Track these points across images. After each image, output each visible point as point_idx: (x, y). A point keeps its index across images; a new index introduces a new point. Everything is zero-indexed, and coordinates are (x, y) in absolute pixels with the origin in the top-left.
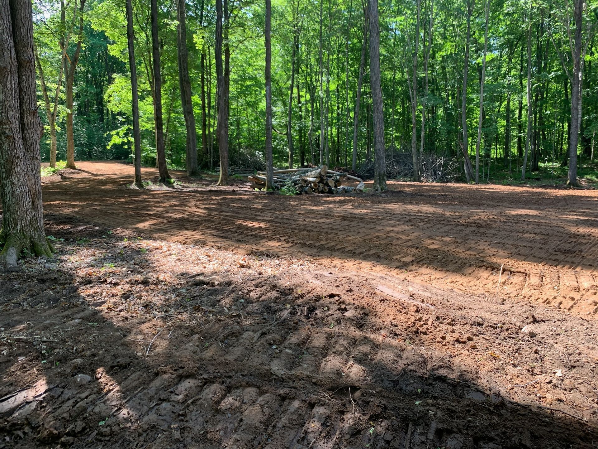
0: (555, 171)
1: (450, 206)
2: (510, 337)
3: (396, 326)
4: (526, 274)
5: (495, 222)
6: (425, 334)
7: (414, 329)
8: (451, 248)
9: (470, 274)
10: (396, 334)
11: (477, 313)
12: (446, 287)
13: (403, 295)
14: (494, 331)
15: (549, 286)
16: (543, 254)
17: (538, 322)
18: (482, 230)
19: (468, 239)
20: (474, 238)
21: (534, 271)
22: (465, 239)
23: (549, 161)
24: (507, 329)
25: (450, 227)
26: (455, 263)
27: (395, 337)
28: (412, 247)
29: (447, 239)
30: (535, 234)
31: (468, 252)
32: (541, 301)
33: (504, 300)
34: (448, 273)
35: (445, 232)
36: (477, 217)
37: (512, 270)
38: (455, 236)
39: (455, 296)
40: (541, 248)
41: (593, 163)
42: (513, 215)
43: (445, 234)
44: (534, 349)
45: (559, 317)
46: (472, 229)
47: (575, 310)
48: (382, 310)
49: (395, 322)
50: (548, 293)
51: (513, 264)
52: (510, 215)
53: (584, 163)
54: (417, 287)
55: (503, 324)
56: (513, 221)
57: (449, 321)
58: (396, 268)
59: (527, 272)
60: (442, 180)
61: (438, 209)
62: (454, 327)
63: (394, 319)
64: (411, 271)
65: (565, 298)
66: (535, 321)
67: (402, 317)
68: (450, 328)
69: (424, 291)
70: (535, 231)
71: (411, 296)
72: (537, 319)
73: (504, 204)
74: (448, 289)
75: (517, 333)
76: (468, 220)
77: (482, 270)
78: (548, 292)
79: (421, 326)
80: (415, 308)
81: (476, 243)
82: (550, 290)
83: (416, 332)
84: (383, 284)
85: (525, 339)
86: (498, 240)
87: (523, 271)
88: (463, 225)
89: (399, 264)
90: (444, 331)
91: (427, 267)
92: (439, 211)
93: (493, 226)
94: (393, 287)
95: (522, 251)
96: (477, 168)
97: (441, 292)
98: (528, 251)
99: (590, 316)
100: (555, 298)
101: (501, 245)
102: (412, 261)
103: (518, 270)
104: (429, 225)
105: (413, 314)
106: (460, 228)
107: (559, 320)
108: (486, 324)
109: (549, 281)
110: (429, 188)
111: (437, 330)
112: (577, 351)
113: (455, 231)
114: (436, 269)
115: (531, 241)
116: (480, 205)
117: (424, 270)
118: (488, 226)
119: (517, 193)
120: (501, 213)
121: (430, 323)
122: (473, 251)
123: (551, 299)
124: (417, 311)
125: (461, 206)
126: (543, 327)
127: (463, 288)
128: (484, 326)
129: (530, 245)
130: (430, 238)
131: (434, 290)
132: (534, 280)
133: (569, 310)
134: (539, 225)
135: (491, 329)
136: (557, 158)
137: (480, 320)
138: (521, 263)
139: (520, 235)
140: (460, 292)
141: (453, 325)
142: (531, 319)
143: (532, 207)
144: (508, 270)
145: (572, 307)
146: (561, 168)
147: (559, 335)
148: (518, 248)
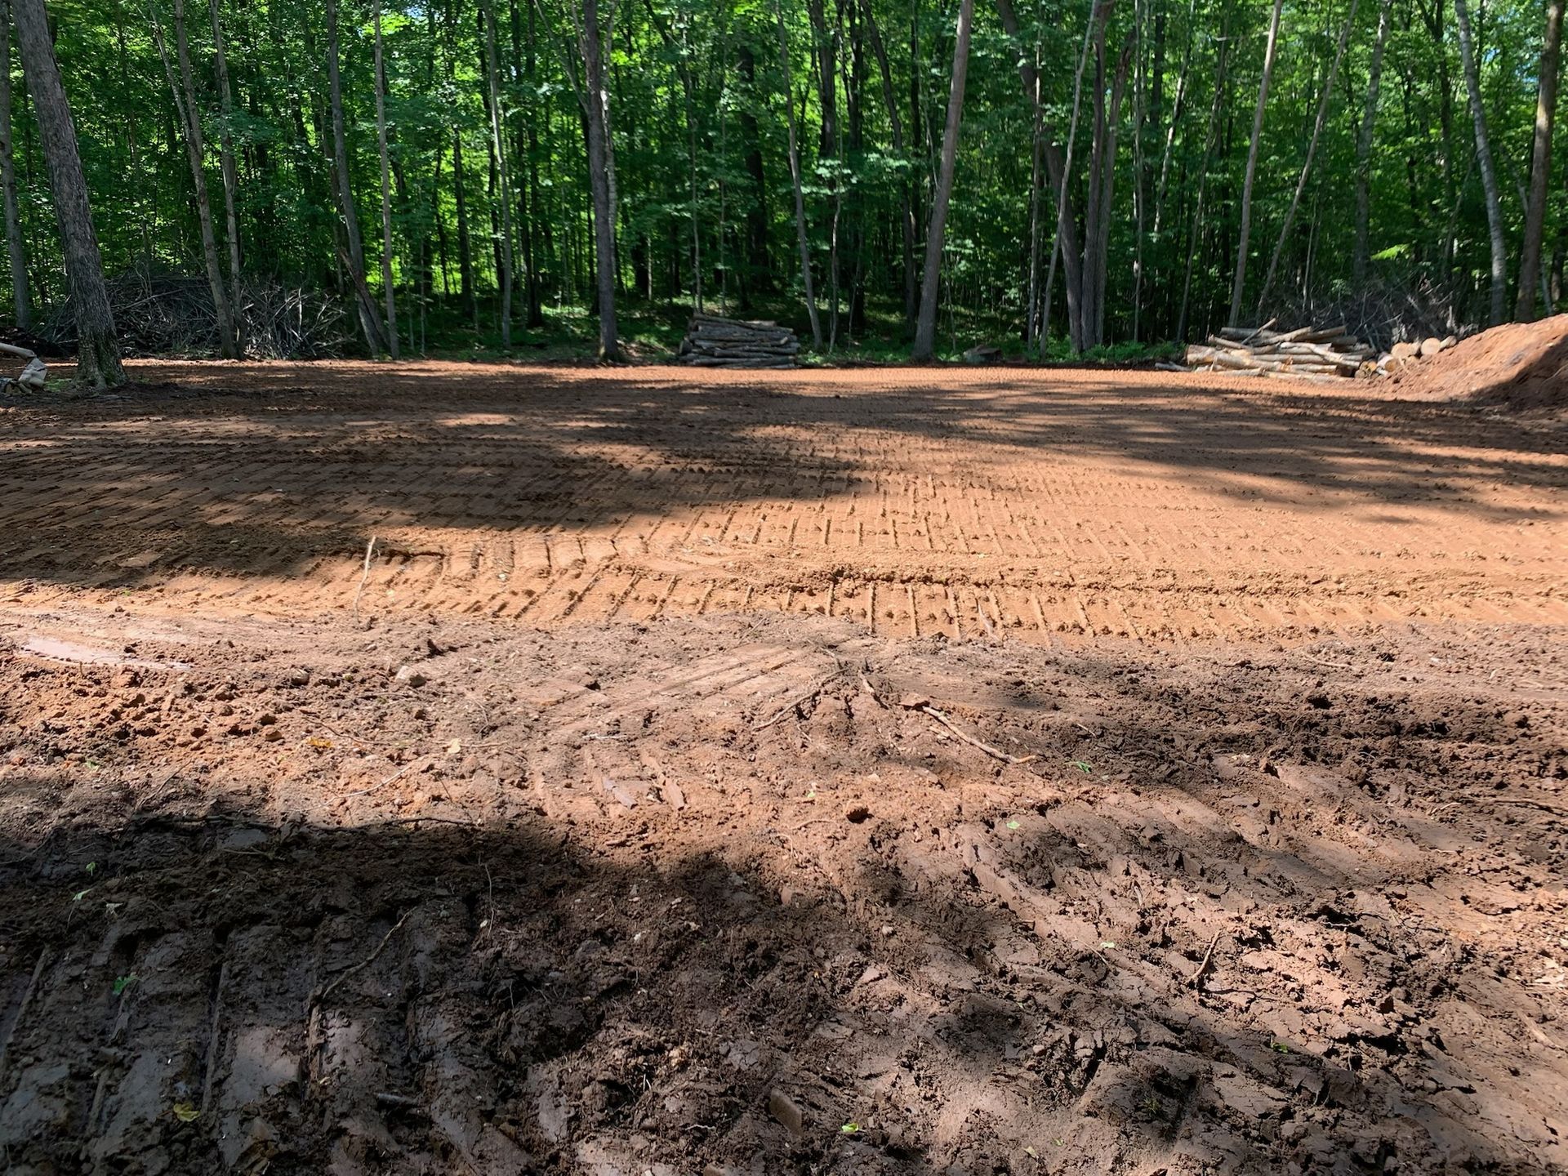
0: (578, 326)
1: (300, 417)
2: (367, 698)
3: (60, 731)
4: (443, 556)
5: (399, 446)
6: (150, 732)
7: (116, 727)
8: (270, 518)
9: (308, 574)
10: (58, 752)
11: (300, 659)
12: (234, 613)
13: (105, 653)
14: (331, 692)
15: (490, 574)
16: (490, 509)
17: (441, 653)
18: (362, 468)
19: (321, 493)
20: (338, 488)
21: (461, 546)
22: (313, 494)
23: (564, 302)
24: (363, 681)
25: (280, 468)
26: (272, 554)
27: (57, 759)
28: (159, 528)
29: (267, 497)
30: (483, 465)
31: (313, 524)
32: (460, 608)
33: (373, 620)
34: (249, 581)
35: (265, 480)
36: (358, 438)
37: (411, 550)
38: (290, 487)
39: (254, 631)
40: (489, 496)
41: (652, 308)
42: (449, 428)
43: (263, 486)
44: (416, 709)
45: (490, 635)
46: (337, 467)
47: (528, 616)
48: (25, 699)
49: (58, 723)
50: (482, 590)
51: (416, 537)
52: (441, 430)
53: (635, 308)
54: (153, 624)
55: (355, 671)
56: (443, 441)
57: (220, 691)
58: (101, 586)
59: (447, 551)
60: (304, 352)
61: (262, 426)
62: (233, 703)
63: (59, 715)
64: (146, 587)
65: (514, 593)
66: (435, 652)
67: (84, 706)
68: (220, 706)
69: (170, 631)
70: (487, 459)
71: (128, 650)
72: (441, 647)
73: (440, 405)
74: (237, 618)
75: (383, 685)
76: (334, 448)
77: (340, 560)
78: (484, 588)
79: (137, 718)
80: (127, 677)
81: (337, 500)
82: (490, 583)
83: (123, 734)
84: (44, 635)
85: (400, 693)
86: (395, 488)
87: (435, 549)
88: (317, 460)
89: (112, 576)
90: (204, 717)
91: (193, 573)
92: (265, 429)
93: (392, 457)
94: (77, 638)
95: (447, 505)
96: (391, 320)
97: (218, 628)
98: (459, 505)
99: (555, 623)
100: (493, 597)
101: (399, 499)
102: (154, 564)
103: (425, 549)
104: (225, 467)
105: (120, 692)
106: (306, 467)
107: (487, 642)
108: (314, 679)
109: (490, 564)
110: (261, 375)
111: (186, 717)
112: (509, 696)
113: (292, 477)
114: (218, 574)
115: (471, 483)
116: (378, 408)
117: (185, 582)
118: (381, 457)
119: (481, 379)
120: (421, 425)
121: (166, 705)
122: (329, 518)
123: (484, 600)
124: (134, 683)
125: (328, 413)
126: (452, 659)
127: (279, 609)
128: (308, 687)
129: (466, 491)
130: (219, 498)
131: (200, 626)
132: (459, 567)
133: (518, 617)
134: (499, 445)
135: (325, 688)
136: (581, 298)
137: (299, 674)
138: (433, 533)
139: (450, 471)
140: (271, 619)
141: (231, 698)
142: (426, 650)
143: (502, 407)
144: (400, 553)
145: (525, 610)
146: (590, 321)
147: (479, 671)
148: (436, 499)
